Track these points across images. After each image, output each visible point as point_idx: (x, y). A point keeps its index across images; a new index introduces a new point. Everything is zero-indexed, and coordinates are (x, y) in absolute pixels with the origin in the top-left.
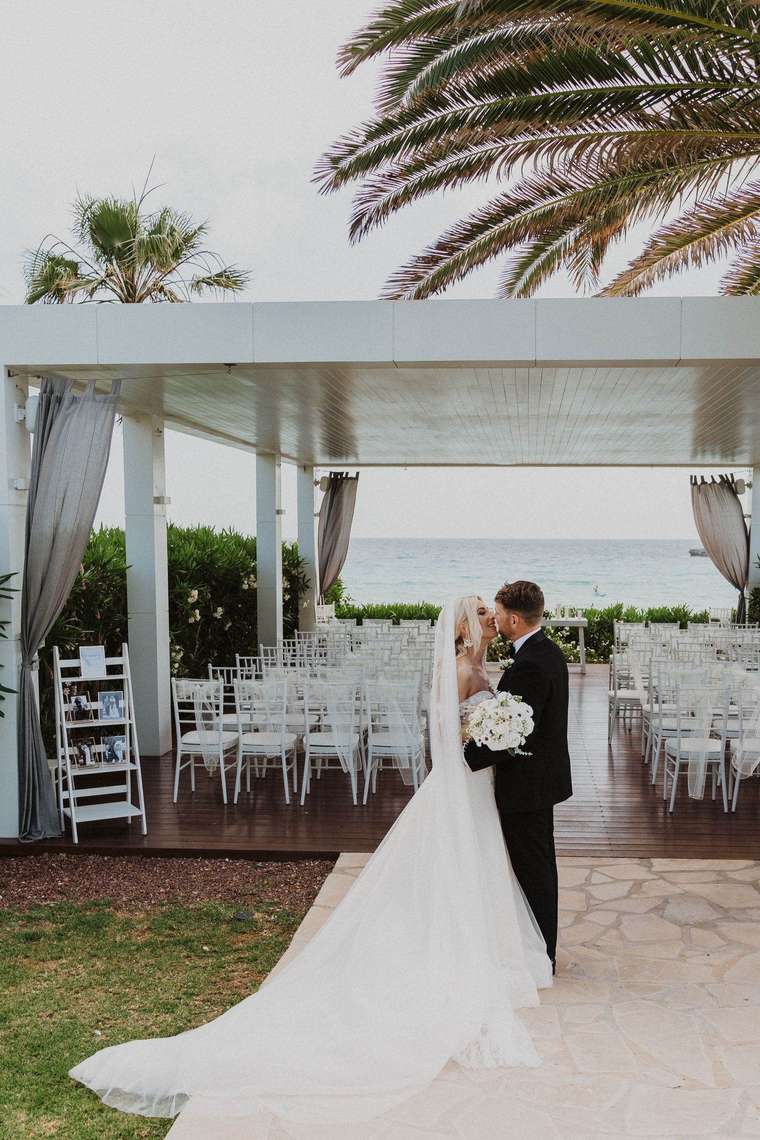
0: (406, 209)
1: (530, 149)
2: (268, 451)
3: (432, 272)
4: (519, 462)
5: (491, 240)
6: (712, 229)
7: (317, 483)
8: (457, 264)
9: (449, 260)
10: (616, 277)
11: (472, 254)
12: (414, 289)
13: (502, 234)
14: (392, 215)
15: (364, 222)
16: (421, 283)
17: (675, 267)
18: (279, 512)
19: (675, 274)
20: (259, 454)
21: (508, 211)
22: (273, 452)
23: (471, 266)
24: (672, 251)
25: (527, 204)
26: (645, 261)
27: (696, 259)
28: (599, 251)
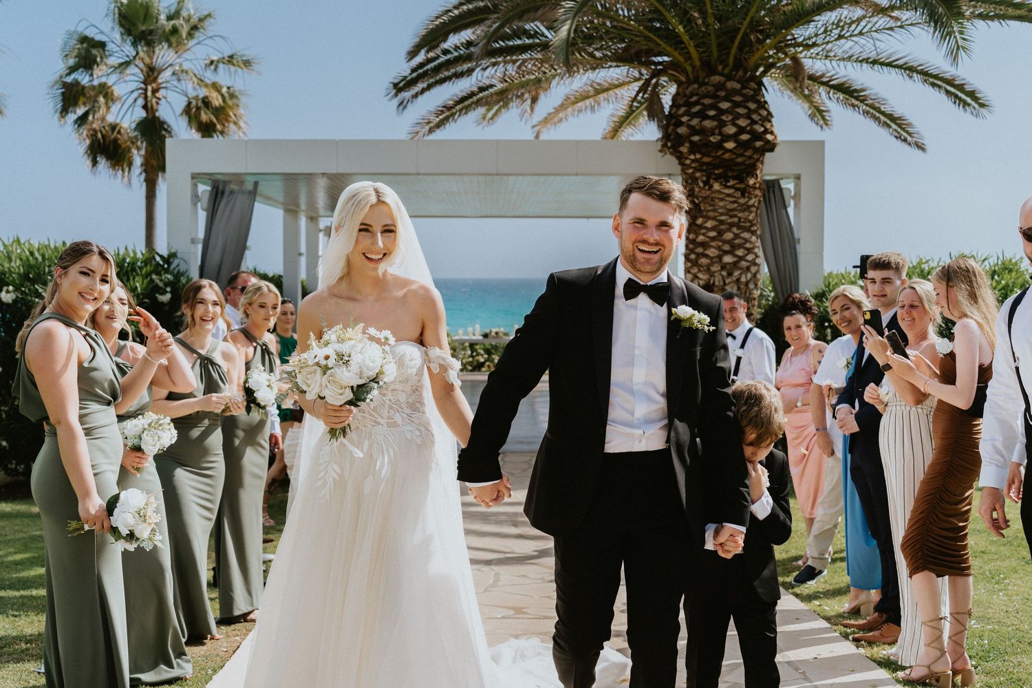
0: (427, 94)
1: (494, 64)
2: (293, 208)
3: (438, 119)
4: (483, 214)
5: (472, 103)
6: (599, 93)
7: (321, 231)
8: (453, 115)
9: (448, 113)
10: (546, 115)
11: (461, 110)
12: (427, 128)
13: (478, 100)
14: (420, 98)
15: (405, 102)
16: (432, 125)
17: (580, 111)
18: (300, 254)
19: (581, 115)
20: (287, 211)
21: (482, 89)
22: (295, 208)
23: (460, 115)
24: (577, 102)
25: (492, 86)
26: (563, 107)
27: (592, 108)
28: (534, 100)
